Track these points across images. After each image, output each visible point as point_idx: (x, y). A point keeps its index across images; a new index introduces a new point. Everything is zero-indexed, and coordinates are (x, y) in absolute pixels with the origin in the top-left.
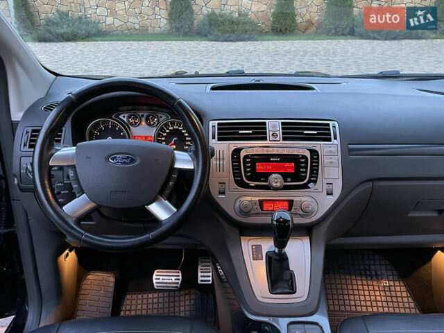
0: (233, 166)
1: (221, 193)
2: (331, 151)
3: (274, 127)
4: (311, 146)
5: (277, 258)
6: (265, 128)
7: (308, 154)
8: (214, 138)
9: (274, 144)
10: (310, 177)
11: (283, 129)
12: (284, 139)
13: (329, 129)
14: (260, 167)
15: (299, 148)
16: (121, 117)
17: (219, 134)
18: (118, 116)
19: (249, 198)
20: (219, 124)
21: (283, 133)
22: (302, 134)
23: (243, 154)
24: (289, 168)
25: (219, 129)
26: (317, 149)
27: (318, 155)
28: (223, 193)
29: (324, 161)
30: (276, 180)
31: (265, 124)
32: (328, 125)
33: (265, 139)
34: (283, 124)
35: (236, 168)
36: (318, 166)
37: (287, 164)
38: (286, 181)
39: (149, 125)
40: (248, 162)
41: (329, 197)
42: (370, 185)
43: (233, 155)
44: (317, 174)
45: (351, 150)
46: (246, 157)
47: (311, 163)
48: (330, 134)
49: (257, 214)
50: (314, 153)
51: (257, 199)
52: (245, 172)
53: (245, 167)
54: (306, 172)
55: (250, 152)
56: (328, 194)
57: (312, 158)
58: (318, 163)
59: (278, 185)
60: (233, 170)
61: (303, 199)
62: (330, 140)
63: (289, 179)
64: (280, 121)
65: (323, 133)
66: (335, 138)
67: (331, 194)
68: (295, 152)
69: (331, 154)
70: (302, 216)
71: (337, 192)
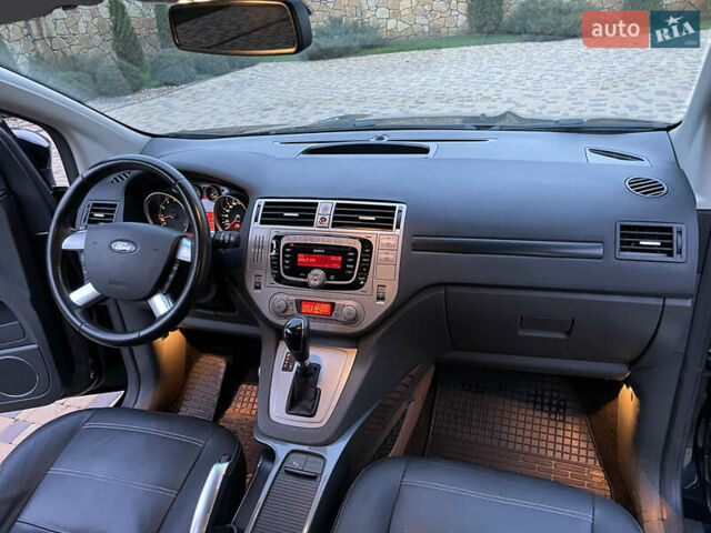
1: (256, 287)
2: (388, 244)
3: (326, 209)
6: (315, 211)
7: (358, 246)
8: (256, 220)
9: (322, 231)
10: (358, 276)
11: (336, 212)
12: (334, 225)
13: (393, 215)
14: (301, 259)
15: (349, 237)
19: (285, 297)
20: (266, 204)
21: (334, 218)
22: (357, 219)
23: (283, 242)
25: (264, 209)
26: (372, 240)
27: (371, 248)
28: (259, 288)
29: (378, 255)
30: (316, 276)
31: (316, 205)
32: (394, 208)
33: (311, 224)
34: (338, 205)
35: (274, 259)
36: (369, 263)
40: (288, 253)
41: (380, 302)
44: (367, 272)
45: (416, 244)
46: (287, 246)
47: (362, 258)
48: (392, 221)
50: (366, 244)
51: (294, 298)
52: (284, 264)
53: (284, 259)
54: (353, 270)
55: (293, 240)
56: (378, 299)
57: (363, 251)
58: (370, 258)
59: (318, 283)
60: (271, 261)
62: (391, 228)
63: (332, 277)
64: (335, 202)
65: (384, 218)
66: (398, 227)
67: (383, 299)
68: (345, 243)
69: (389, 248)
70: (343, 323)
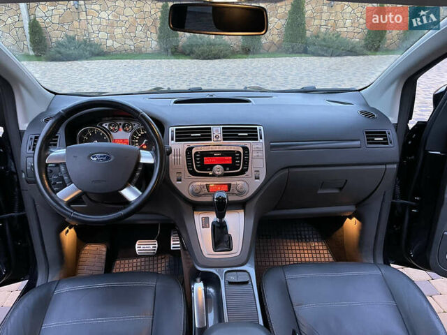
0: (187, 160)
1: (178, 180)
2: (257, 148)
3: (217, 131)
4: (243, 144)
5: (219, 225)
6: (210, 132)
7: (241, 150)
8: (172, 139)
9: (217, 143)
10: (243, 166)
11: (223, 132)
12: (224, 139)
13: (257, 132)
14: (207, 160)
15: (235, 146)
16: (104, 125)
17: (176, 137)
18: (101, 125)
19: (199, 183)
20: (176, 130)
22: (237, 135)
23: (194, 151)
24: (228, 160)
25: (176, 133)
26: (248, 146)
27: (248, 150)
28: (180, 180)
29: (253, 154)
30: (218, 169)
31: (210, 128)
32: (256, 128)
33: (210, 140)
34: (223, 128)
35: (189, 162)
37: (226, 158)
38: (225, 170)
39: (126, 131)
40: (198, 157)
41: (257, 180)
42: (286, 171)
43: (186, 152)
44: (248, 164)
45: (272, 147)
46: (197, 153)
47: (244, 156)
48: (257, 135)
49: (205, 194)
50: (245, 149)
51: (205, 184)
52: (196, 164)
53: (196, 161)
54: (240, 163)
55: (199, 149)
56: (256, 179)
57: (244, 153)
58: (249, 156)
59: (220, 173)
60: (187, 163)
61: (238, 182)
62: (257, 139)
63: (228, 169)
64: (221, 126)
65: (252, 134)
66: (261, 138)
67: (258, 178)
68: (232, 149)
69: (258, 150)
70: (237, 195)
71: (263, 177)
